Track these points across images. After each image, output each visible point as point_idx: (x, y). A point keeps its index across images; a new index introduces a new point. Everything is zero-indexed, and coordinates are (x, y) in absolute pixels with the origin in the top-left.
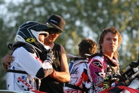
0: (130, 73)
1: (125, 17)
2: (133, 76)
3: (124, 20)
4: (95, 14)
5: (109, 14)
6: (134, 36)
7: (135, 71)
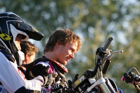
0: (84, 86)
1: (79, 11)
2: (89, 89)
3: (78, 15)
4: (38, 8)
5: (58, 7)
6: (91, 36)
7: (91, 83)
